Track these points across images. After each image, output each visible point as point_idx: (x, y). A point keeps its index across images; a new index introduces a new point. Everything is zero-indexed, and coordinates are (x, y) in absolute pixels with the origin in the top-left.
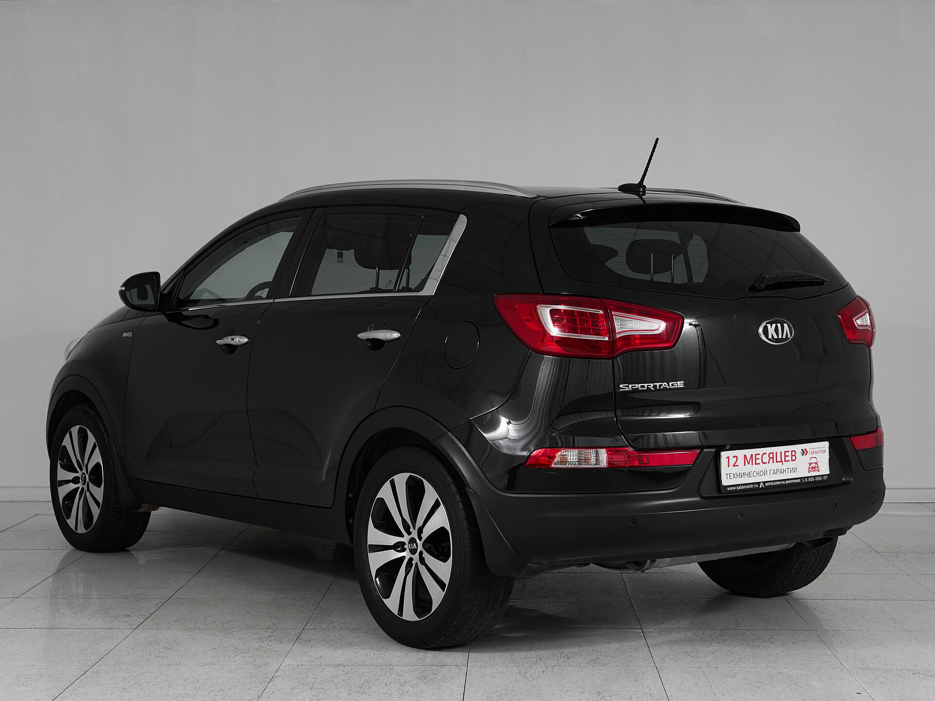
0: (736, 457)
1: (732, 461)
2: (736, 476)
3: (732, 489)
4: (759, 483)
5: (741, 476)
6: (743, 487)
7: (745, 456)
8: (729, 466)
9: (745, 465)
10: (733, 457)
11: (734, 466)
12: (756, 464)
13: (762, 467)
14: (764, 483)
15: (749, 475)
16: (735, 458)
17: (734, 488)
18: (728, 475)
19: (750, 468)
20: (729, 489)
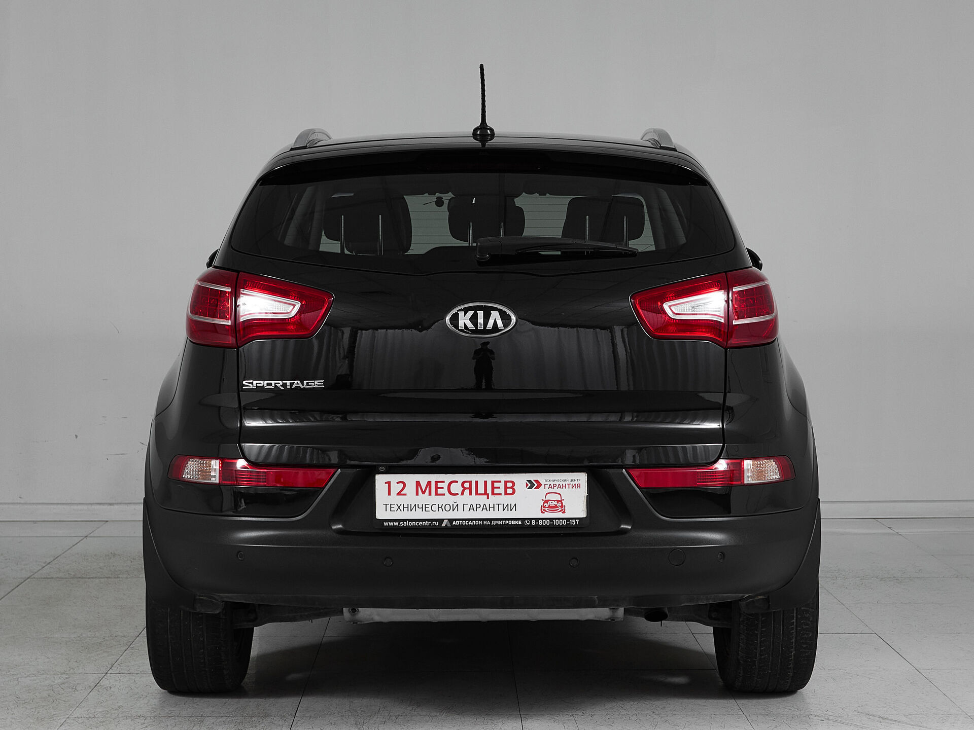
0: (404, 483)
1: (396, 488)
2: (401, 508)
3: (391, 524)
4: (441, 521)
5: (410, 508)
6: (411, 524)
7: (418, 484)
8: (389, 494)
9: (417, 494)
10: (398, 483)
11: (399, 494)
12: (436, 494)
13: (448, 499)
14: (451, 521)
15: (424, 508)
16: (401, 485)
17: (396, 524)
18: (388, 507)
19: (424, 499)
20: (386, 524)
